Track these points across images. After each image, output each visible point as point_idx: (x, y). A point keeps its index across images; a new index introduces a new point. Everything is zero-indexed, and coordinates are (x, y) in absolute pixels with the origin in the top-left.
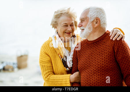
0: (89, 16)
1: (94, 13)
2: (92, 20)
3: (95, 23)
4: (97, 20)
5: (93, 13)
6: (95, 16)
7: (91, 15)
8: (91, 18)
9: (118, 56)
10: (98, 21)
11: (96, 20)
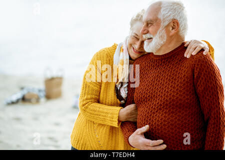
0: (160, 16)
1: (169, 12)
2: (166, 23)
3: (171, 28)
4: (174, 23)
5: (166, 13)
6: (171, 17)
7: (164, 16)
8: (164, 19)
9: (199, 86)
10: (176, 25)
11: (172, 24)
